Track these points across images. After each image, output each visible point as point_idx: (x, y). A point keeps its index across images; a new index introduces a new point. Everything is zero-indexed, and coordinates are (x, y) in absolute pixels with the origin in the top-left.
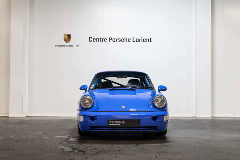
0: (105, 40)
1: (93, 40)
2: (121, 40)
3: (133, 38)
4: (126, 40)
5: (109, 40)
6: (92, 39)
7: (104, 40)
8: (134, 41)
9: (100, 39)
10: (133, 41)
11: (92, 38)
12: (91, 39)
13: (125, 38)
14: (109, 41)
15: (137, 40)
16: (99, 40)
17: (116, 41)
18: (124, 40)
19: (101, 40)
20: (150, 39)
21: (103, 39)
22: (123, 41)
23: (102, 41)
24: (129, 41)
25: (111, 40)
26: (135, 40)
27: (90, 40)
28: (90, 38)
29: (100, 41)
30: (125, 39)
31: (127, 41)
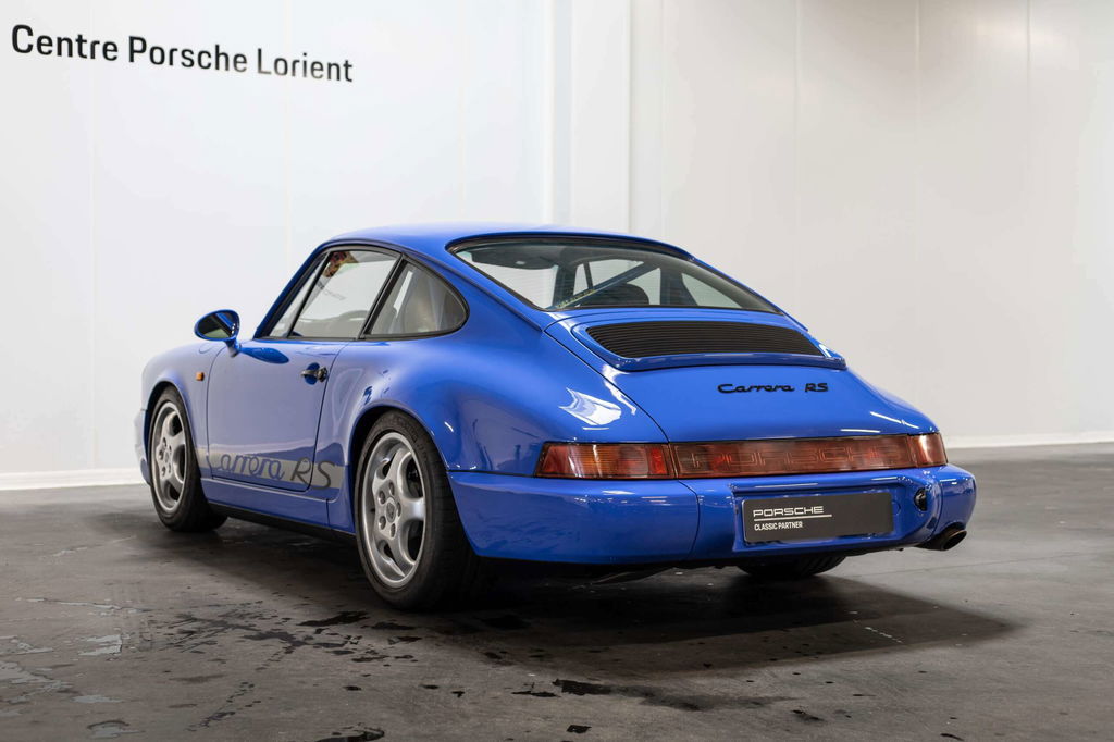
0: (105, 50)
1: (40, 44)
2: (195, 58)
3: (260, 51)
4: (222, 59)
5: (132, 51)
6: (33, 40)
7: (99, 49)
8: (263, 69)
9: (80, 40)
10: (260, 70)
11: (31, 33)
12: (24, 40)
13: (217, 47)
14: (132, 60)
15: (281, 65)
16: (75, 46)
17: (171, 63)
18: (213, 60)
19: (86, 49)
20: (347, 66)
21: (95, 43)
22: (204, 63)
23: (93, 56)
24: (240, 66)
25: (143, 50)
26: (268, 64)
27: (23, 45)
28: (22, 33)
29: (81, 54)
30: (218, 55)
31: (227, 68)
